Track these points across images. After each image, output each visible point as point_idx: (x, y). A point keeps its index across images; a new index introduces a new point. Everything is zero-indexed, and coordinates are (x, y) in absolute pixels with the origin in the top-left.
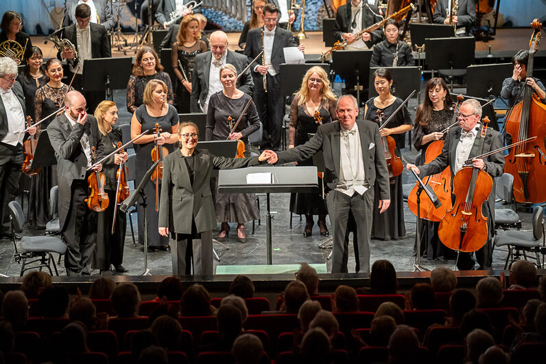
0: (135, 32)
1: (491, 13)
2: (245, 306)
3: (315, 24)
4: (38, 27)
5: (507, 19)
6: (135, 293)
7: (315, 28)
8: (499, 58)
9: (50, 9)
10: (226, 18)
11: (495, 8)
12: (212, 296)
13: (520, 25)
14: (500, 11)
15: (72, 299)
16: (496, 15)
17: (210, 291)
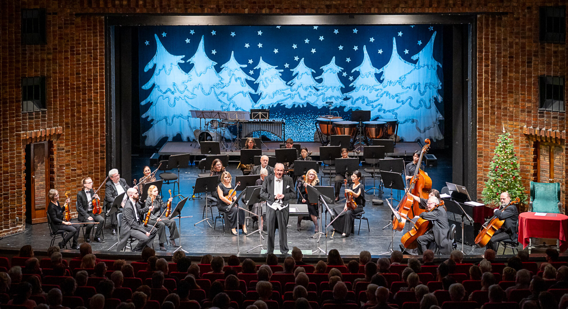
0: (231, 141)
1: (394, 135)
2: (270, 269)
3: (313, 139)
4: (188, 138)
5: (401, 138)
6: (222, 262)
7: (313, 141)
8: (397, 156)
9: (194, 130)
10: (273, 135)
11: (395, 133)
12: (256, 264)
13: (407, 141)
14: (398, 134)
15: (192, 263)
16: (396, 136)
17: (255, 261)
